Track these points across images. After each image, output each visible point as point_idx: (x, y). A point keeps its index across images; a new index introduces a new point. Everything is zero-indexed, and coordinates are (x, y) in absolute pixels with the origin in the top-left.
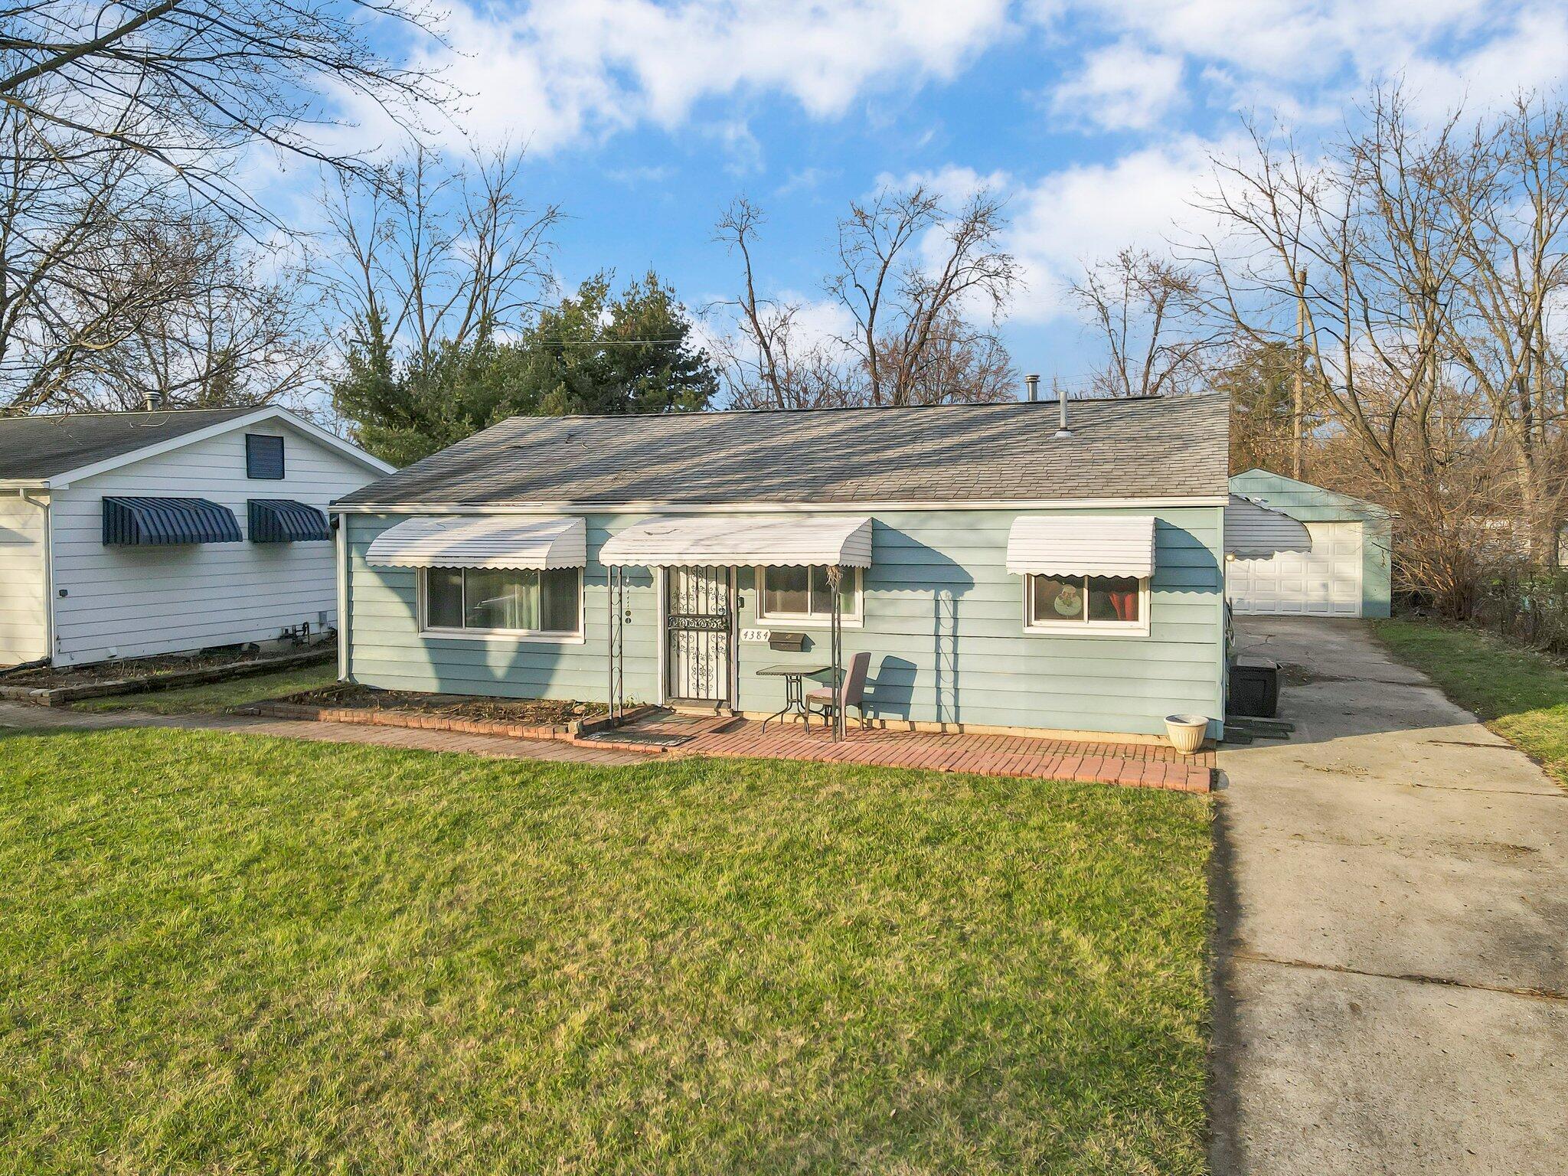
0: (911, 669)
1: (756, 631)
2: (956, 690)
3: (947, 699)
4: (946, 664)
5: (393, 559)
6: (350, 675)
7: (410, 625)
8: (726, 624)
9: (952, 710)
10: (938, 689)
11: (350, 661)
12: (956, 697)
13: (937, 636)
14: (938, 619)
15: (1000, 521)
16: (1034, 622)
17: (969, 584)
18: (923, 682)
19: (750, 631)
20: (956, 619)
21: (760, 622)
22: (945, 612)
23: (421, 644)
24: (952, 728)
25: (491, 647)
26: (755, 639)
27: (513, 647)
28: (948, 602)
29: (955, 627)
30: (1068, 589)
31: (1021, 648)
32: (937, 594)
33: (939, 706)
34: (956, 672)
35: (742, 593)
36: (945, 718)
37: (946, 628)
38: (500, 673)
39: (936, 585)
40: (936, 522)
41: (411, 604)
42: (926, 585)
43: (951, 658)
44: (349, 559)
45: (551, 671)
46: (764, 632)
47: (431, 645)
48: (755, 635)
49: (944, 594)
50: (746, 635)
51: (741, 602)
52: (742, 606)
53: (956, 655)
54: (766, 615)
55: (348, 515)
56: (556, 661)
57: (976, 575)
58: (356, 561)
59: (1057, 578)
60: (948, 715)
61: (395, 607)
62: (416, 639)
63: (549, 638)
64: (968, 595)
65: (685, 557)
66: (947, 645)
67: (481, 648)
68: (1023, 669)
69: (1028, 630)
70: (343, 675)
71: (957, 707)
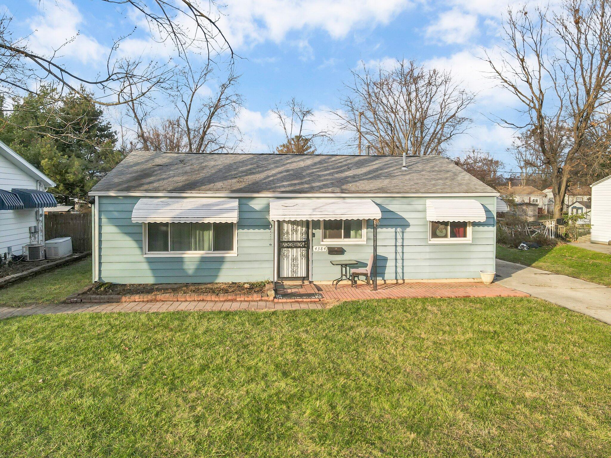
0: (385, 259)
1: (320, 247)
2: (403, 266)
3: (399, 270)
4: (399, 257)
5: (148, 219)
6: (100, 278)
7: (138, 251)
8: (306, 244)
9: (401, 275)
10: (396, 266)
11: (100, 271)
12: (403, 269)
13: (396, 246)
14: (396, 239)
15: (421, 201)
16: (431, 239)
17: (408, 225)
18: (390, 264)
19: (318, 247)
20: (403, 239)
21: (322, 243)
22: (399, 236)
23: (144, 260)
24: (400, 281)
25: (186, 260)
26: (320, 250)
27: (198, 260)
28: (400, 233)
29: (403, 242)
30: (441, 227)
31: (427, 249)
32: (396, 230)
33: (396, 273)
34: (403, 259)
35: (314, 231)
36: (398, 278)
37: (399, 243)
38: (190, 272)
39: (396, 226)
40: (395, 202)
41: (139, 241)
42: (391, 226)
43: (401, 254)
44: (100, 219)
45: (219, 269)
46: (324, 247)
47: (150, 261)
48: (320, 249)
49: (399, 230)
50: (316, 249)
51: (313, 235)
52: (314, 237)
53: (403, 253)
54: (324, 240)
55: (99, 197)
56: (221, 265)
57: (411, 222)
58: (104, 220)
59: (439, 222)
60: (400, 276)
61: (129, 243)
62: (142, 258)
63: (218, 254)
64: (408, 230)
65: (312, 216)
66: (399, 249)
67: (180, 260)
68: (428, 257)
69: (430, 242)
70: (96, 278)
71: (403, 273)
